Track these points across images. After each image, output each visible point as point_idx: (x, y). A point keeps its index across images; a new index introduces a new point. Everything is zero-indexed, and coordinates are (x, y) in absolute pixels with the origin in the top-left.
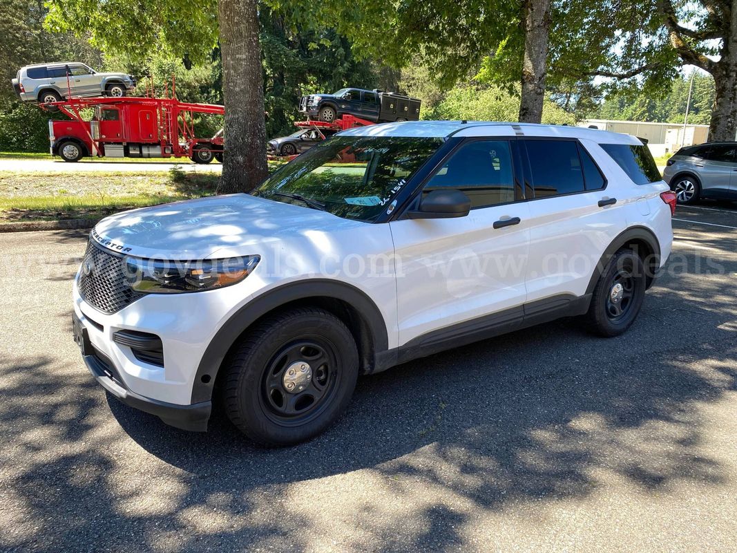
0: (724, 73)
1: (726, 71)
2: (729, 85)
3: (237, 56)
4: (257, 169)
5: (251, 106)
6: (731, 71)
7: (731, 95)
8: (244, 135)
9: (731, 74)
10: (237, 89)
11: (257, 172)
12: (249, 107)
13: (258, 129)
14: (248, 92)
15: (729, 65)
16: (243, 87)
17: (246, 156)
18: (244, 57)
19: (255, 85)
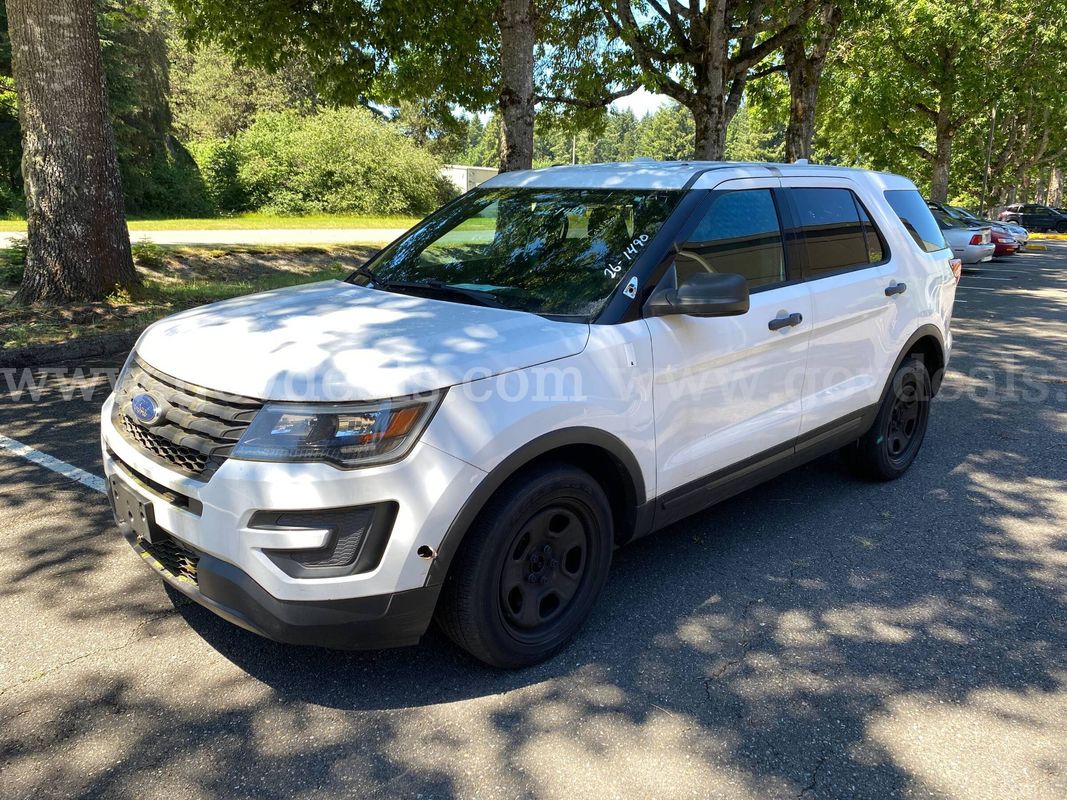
0: (705, 108)
1: (707, 106)
2: (711, 124)
3: (52, 18)
4: (113, 249)
5: (91, 122)
6: (713, 106)
7: (715, 137)
8: (81, 181)
9: (714, 109)
10: (56, 86)
11: (114, 254)
12: (86, 124)
13: (107, 168)
14: (81, 94)
15: (710, 98)
16: (69, 83)
17: (89, 223)
18: (67, 20)
19: (96, 81)
